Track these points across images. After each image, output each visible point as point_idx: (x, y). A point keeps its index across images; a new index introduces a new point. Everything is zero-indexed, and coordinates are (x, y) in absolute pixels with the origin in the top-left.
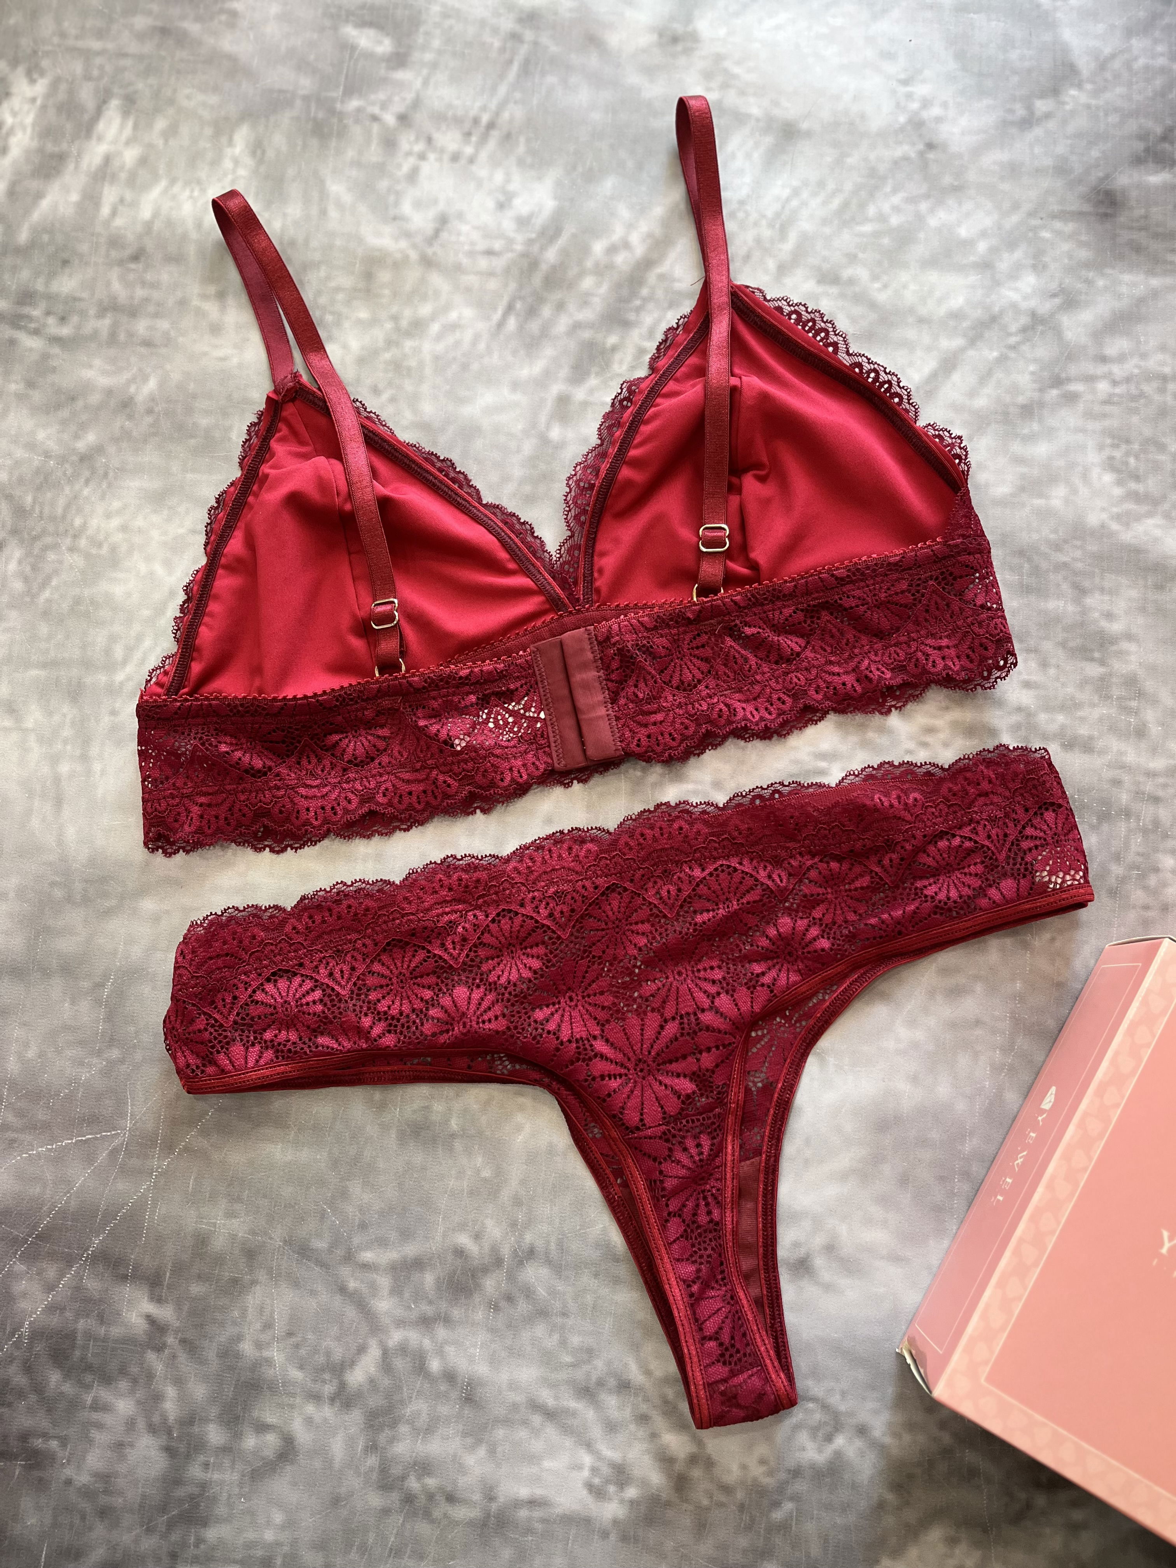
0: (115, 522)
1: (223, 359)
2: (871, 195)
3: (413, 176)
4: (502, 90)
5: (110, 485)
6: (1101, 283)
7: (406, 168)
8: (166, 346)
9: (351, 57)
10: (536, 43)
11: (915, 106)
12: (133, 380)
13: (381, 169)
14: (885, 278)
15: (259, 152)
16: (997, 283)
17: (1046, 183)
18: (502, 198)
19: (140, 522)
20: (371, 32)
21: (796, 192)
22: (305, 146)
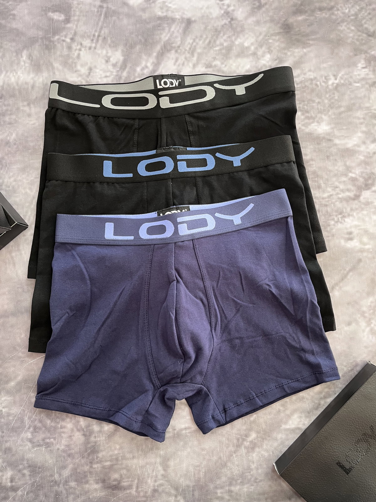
0: (12, 179)
1: (34, 124)
2: (217, 37)
3: (78, 56)
4: (100, 24)
5: (8, 169)
6: (289, 53)
7: (76, 54)
8: (16, 123)
9: (53, 23)
10: (107, 7)
11: (225, 7)
12: (8, 135)
13: (68, 56)
14: (225, 63)
15: (31, 58)
16: (259, 59)
17: (268, 25)
18: (107, 59)
19: (19, 178)
20: (57, 13)
21: (194, 40)
22: (44, 53)
